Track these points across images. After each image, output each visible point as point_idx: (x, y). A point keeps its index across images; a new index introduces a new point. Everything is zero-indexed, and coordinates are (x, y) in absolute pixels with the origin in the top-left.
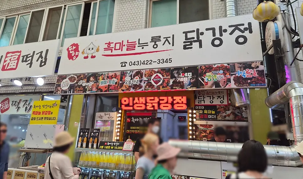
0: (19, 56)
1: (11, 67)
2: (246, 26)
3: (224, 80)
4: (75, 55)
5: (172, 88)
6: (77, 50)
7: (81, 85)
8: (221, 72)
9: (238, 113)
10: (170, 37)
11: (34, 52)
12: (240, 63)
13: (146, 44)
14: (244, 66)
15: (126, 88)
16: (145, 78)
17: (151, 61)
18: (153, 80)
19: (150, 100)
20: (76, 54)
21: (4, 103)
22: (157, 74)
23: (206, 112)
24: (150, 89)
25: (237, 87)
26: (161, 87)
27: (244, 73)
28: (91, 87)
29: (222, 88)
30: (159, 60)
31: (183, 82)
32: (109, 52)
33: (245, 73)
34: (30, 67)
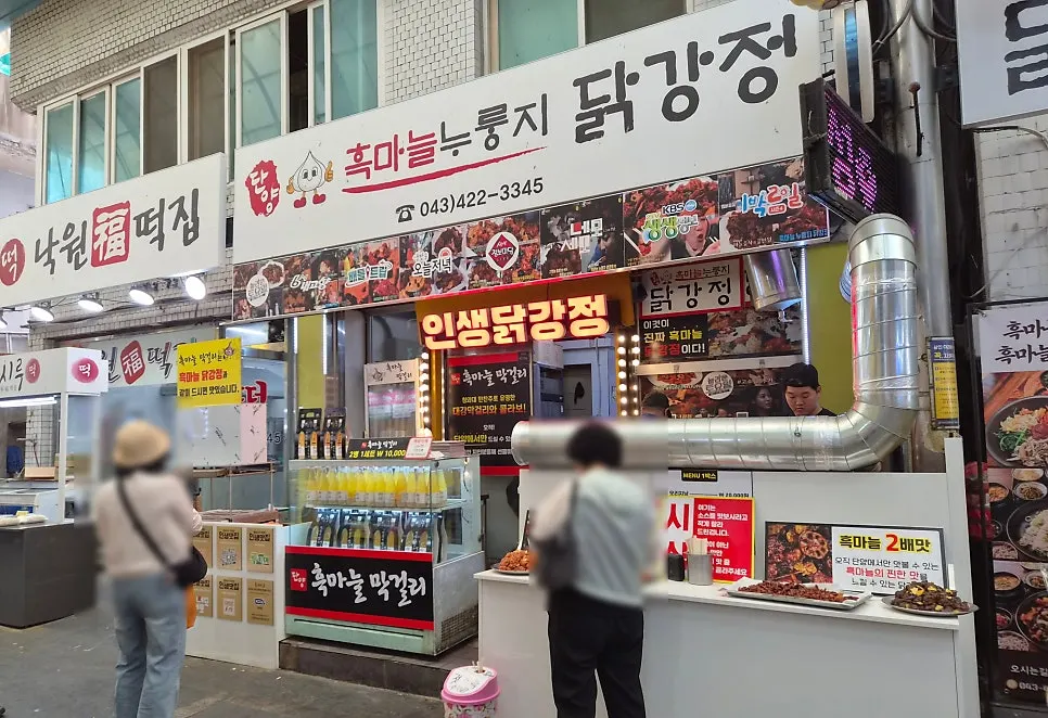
0: (127, 217)
1: (113, 254)
2: (777, 30)
3: (699, 233)
4: (268, 200)
5: (546, 275)
6: (271, 182)
7: (299, 289)
8: (692, 205)
9: (773, 329)
10: (534, 105)
11: (162, 201)
12: (750, 170)
13: (464, 139)
14: (762, 176)
15: (418, 285)
16: (468, 252)
17: (482, 194)
18: (490, 254)
19: (503, 315)
20: (273, 196)
21: (129, 357)
22: (502, 233)
23: (674, 335)
24: (485, 285)
25: (737, 250)
26: (515, 274)
27: (761, 202)
28: (324, 293)
29: (694, 258)
30: (505, 189)
31: (577, 251)
32: (360, 180)
33: (766, 199)
34: (161, 248)
